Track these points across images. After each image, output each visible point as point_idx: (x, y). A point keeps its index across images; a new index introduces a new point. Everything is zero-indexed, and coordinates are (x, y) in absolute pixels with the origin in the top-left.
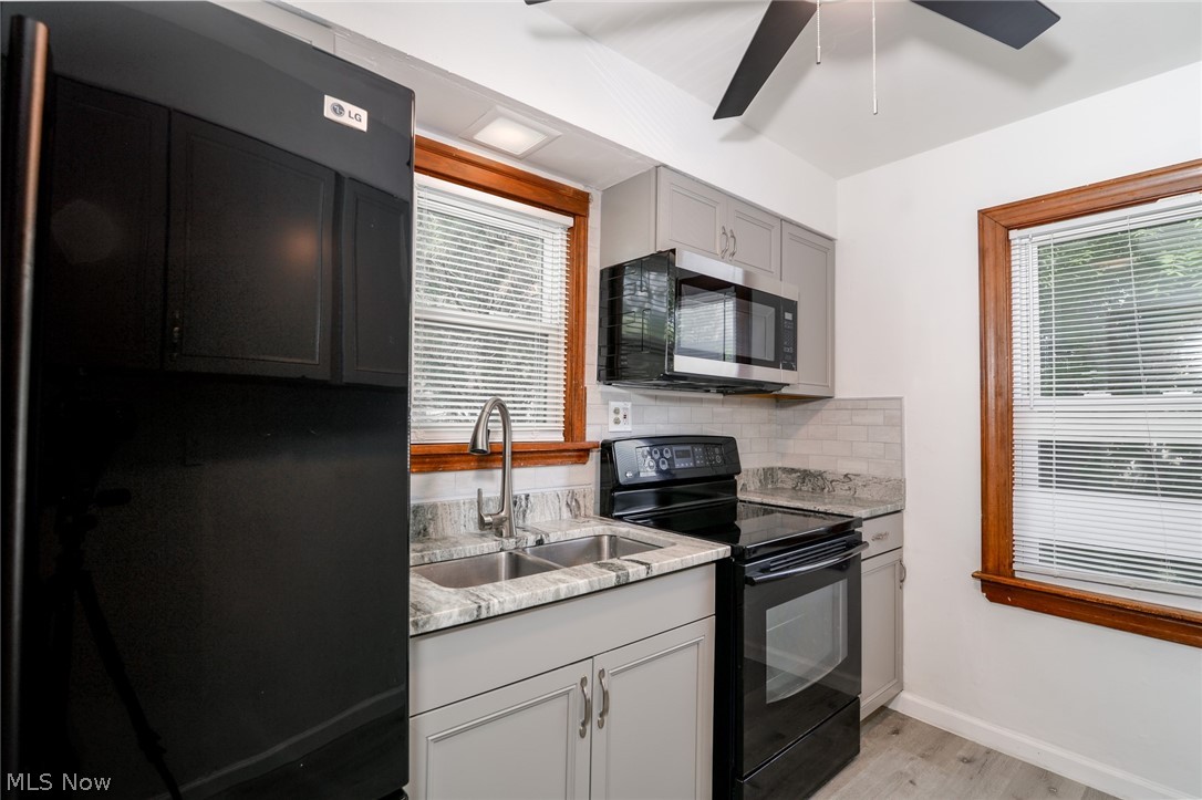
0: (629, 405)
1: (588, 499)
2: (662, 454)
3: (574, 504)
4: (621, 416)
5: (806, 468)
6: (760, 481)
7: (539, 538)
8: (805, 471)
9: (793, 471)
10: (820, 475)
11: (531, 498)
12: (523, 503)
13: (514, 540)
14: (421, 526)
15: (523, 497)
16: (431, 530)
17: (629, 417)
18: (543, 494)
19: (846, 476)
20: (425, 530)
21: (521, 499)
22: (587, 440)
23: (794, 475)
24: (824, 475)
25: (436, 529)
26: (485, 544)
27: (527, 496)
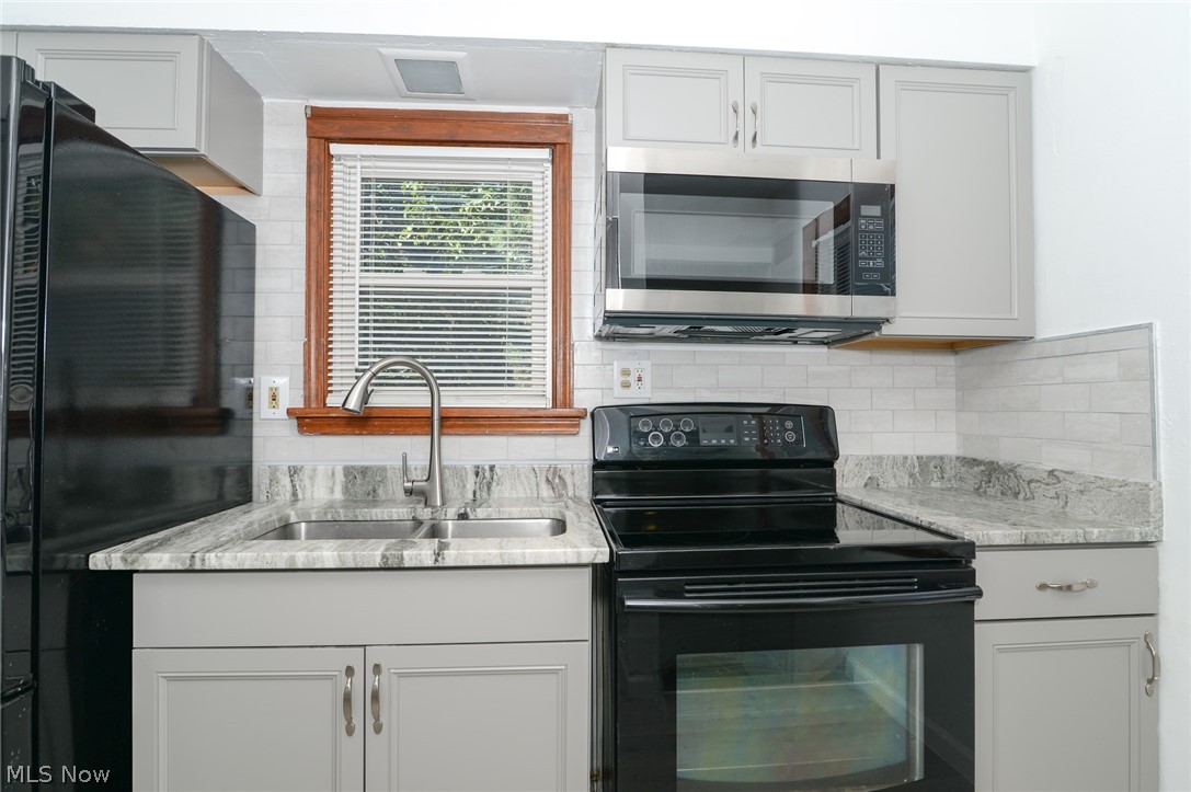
0: (646, 365)
1: (577, 477)
2: (677, 427)
3: (557, 480)
4: (632, 379)
5: (992, 459)
6: (912, 475)
7: (462, 511)
8: (992, 463)
9: (975, 462)
10: (1012, 470)
11: (497, 470)
12: (487, 474)
13: (430, 509)
14: (371, 487)
15: (487, 468)
16: (380, 492)
17: (647, 379)
18: (513, 467)
19: (1051, 473)
20: (374, 491)
21: (483, 469)
22: (575, 406)
23: (977, 469)
24: (1018, 470)
25: (386, 492)
26: (394, 510)
27: (492, 468)
